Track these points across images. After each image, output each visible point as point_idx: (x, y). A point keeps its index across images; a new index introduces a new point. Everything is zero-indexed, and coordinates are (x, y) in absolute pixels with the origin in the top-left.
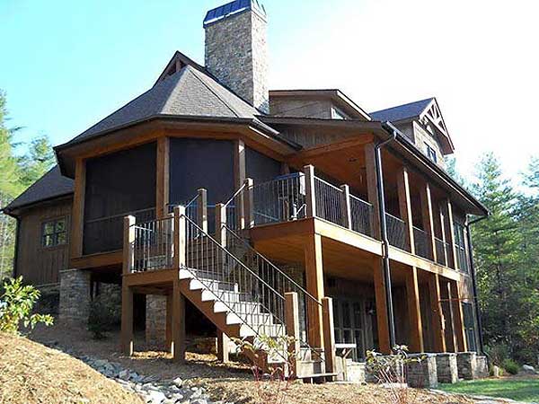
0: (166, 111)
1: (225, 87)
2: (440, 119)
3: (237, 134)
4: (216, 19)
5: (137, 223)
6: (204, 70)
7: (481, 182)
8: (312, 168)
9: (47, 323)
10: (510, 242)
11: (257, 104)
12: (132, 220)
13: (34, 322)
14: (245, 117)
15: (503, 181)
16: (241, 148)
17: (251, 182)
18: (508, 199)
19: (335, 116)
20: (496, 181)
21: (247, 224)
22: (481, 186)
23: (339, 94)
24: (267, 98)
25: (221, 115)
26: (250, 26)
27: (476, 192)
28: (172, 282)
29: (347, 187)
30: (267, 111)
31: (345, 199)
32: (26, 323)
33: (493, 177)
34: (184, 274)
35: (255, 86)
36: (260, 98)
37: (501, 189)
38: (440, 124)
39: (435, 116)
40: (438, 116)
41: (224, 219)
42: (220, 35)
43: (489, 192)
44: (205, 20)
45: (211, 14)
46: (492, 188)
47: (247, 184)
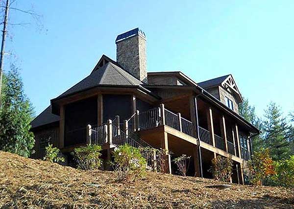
0: (101, 83)
1: (126, 71)
2: (234, 85)
3: (133, 92)
4: (122, 39)
5: (92, 128)
6: (116, 64)
7: (269, 120)
8: (163, 105)
9: (62, 161)
10: (286, 153)
11: (141, 80)
12: (90, 126)
13: (58, 160)
14: (136, 85)
15: (281, 119)
16: (134, 99)
17: (138, 112)
18: (284, 129)
19: (179, 84)
20: (277, 119)
21: (137, 130)
22: (269, 123)
23: (180, 73)
24: (146, 76)
25: (125, 84)
26: (138, 42)
27: (267, 126)
28: (107, 150)
29: (180, 114)
30: (146, 82)
31: (179, 119)
32: (55, 160)
33: (276, 117)
34: (112, 146)
35: (141, 71)
36: (143, 76)
37: (280, 123)
38: (234, 87)
39: (231, 84)
40: (233, 83)
41: (127, 126)
42: (123, 47)
43: (273, 126)
44: (117, 40)
45: (119, 37)
46: (275, 123)
47: (137, 112)
